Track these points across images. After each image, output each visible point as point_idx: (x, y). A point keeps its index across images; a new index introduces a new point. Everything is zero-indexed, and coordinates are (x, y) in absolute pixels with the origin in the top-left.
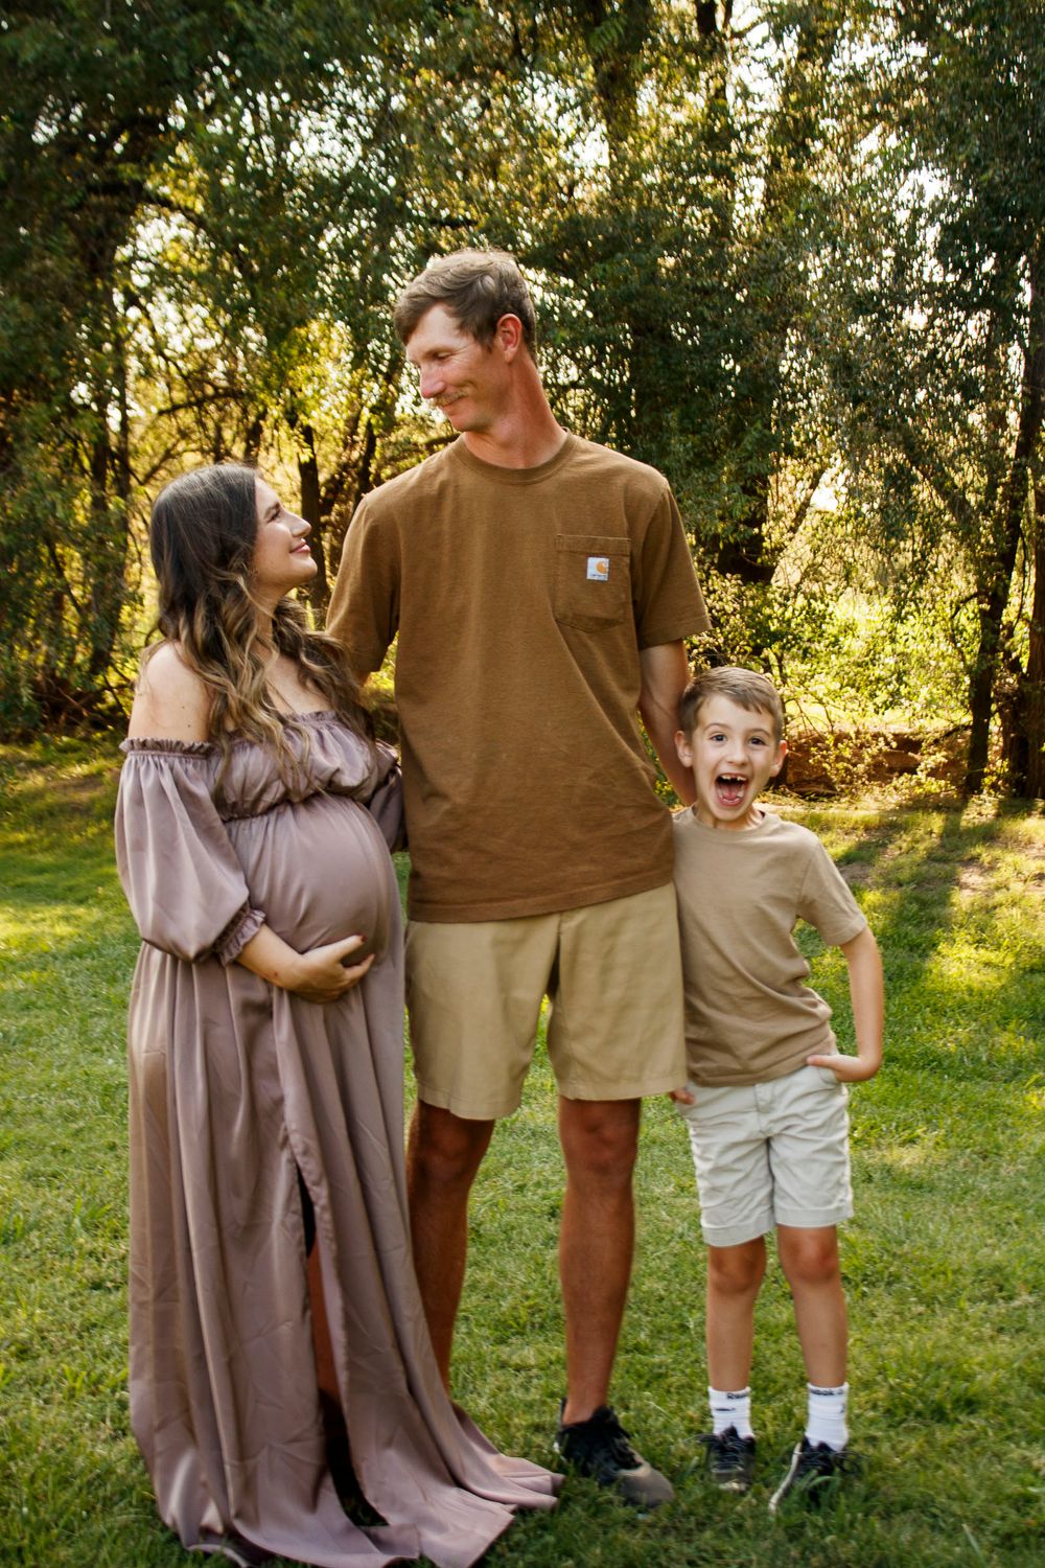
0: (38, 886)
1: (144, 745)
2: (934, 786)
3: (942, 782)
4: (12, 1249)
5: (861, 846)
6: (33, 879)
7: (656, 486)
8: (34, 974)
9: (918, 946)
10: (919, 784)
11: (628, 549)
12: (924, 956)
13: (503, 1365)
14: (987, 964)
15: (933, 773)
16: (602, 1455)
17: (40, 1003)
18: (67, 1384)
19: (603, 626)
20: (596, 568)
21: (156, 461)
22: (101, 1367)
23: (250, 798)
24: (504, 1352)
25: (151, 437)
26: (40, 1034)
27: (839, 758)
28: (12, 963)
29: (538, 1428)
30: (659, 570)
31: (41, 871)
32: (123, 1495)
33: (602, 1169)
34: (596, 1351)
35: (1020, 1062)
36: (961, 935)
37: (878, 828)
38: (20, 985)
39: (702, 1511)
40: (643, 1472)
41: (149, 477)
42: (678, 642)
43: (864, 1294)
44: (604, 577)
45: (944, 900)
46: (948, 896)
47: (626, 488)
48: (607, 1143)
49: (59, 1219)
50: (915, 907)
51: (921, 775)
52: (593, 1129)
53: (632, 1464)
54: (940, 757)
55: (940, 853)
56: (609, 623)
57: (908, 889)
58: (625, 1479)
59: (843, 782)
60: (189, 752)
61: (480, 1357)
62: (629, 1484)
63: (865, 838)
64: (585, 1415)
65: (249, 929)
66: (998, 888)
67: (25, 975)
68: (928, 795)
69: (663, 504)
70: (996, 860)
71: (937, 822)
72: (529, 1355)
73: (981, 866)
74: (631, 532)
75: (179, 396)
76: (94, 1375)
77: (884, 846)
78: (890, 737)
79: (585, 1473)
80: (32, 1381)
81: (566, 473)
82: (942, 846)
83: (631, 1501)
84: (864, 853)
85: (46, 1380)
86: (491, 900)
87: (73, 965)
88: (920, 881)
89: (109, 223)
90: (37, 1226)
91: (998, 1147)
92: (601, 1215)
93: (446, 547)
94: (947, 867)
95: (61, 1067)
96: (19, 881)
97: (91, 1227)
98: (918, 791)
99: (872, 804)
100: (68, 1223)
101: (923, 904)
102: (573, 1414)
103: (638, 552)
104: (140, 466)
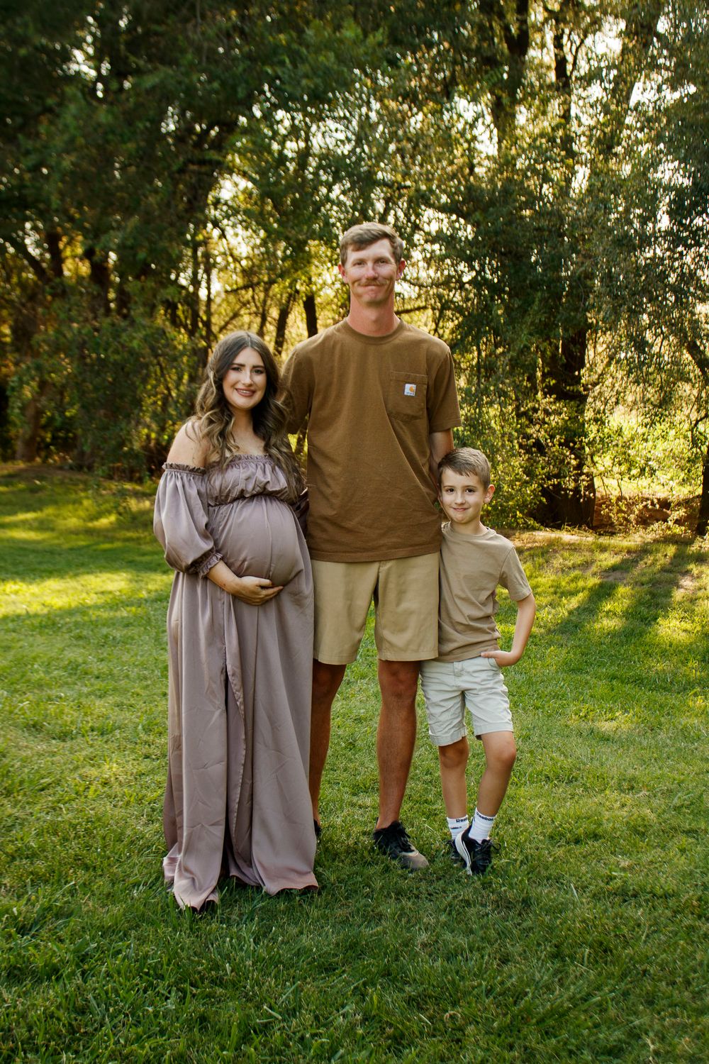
0: (141, 562)
1: (171, 466)
2: (678, 530)
3: (683, 528)
4: (105, 738)
5: (623, 561)
6: (138, 558)
7: (443, 350)
8: (133, 609)
9: (646, 619)
10: (669, 528)
11: (426, 381)
12: (649, 624)
13: (353, 805)
14: (685, 631)
15: (677, 522)
16: (394, 844)
17: (135, 623)
18: (127, 799)
19: (410, 420)
20: (409, 389)
21: (227, 319)
22: (144, 792)
23: (225, 494)
24: (355, 799)
25: (225, 305)
26: (133, 639)
27: (620, 511)
28: (122, 602)
29: (364, 833)
30: (441, 394)
31: (144, 554)
32: (149, 847)
33: (399, 695)
34: (394, 792)
35: (689, 683)
36: (672, 614)
37: (635, 552)
38: (125, 614)
39: (441, 873)
40: (415, 854)
41: (222, 329)
42: (448, 430)
43: (556, 785)
44: (413, 394)
45: (668, 594)
46: (670, 592)
47: (428, 350)
48: (401, 682)
49: (130, 725)
50: (648, 597)
51: (670, 523)
52: (394, 674)
53: (409, 850)
54: (682, 512)
55: (668, 567)
56: (415, 418)
57: (646, 587)
58: (404, 856)
59: (621, 525)
60: (193, 471)
61: (342, 800)
62: (406, 859)
63: (627, 556)
64: (387, 825)
65: (214, 560)
66: (700, 589)
67: (128, 609)
68: (674, 535)
69: (446, 360)
70: (702, 572)
71: (671, 550)
72: (368, 801)
73: (692, 576)
74: (428, 373)
75: (240, 282)
76: (140, 796)
77: (637, 562)
78: (655, 501)
79: (384, 853)
80: (109, 796)
81: (397, 340)
82: (671, 564)
83: (405, 867)
84: (623, 566)
85: (116, 796)
86: (345, 552)
87: (156, 606)
88: (654, 583)
89: (200, 180)
90: (119, 728)
91: (660, 724)
92: (399, 719)
93: (336, 375)
94: (672, 575)
95: (142, 656)
96: (130, 559)
97: (147, 730)
98: (669, 532)
99: (637, 538)
100: (136, 728)
101: (654, 595)
102: (381, 824)
103: (431, 383)
104: (217, 321)
